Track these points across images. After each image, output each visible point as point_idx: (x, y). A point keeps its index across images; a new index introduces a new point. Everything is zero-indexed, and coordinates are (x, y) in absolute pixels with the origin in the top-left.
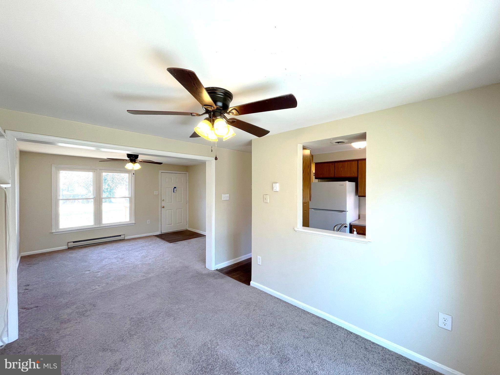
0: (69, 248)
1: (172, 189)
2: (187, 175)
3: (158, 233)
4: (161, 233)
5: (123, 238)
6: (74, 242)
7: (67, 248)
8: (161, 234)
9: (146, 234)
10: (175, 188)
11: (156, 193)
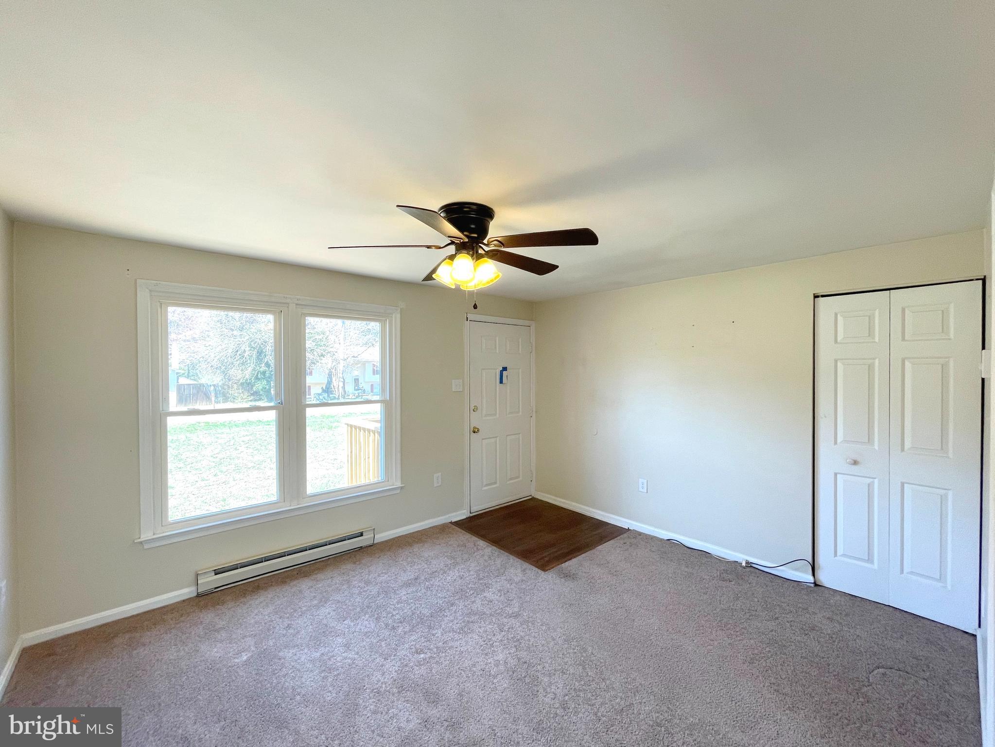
0: (199, 596)
1: (496, 373)
2: (533, 328)
3: (462, 514)
4: (469, 515)
5: (371, 542)
6: (217, 572)
7: (195, 594)
8: (471, 515)
9: (431, 521)
10: (505, 369)
11: (456, 385)
